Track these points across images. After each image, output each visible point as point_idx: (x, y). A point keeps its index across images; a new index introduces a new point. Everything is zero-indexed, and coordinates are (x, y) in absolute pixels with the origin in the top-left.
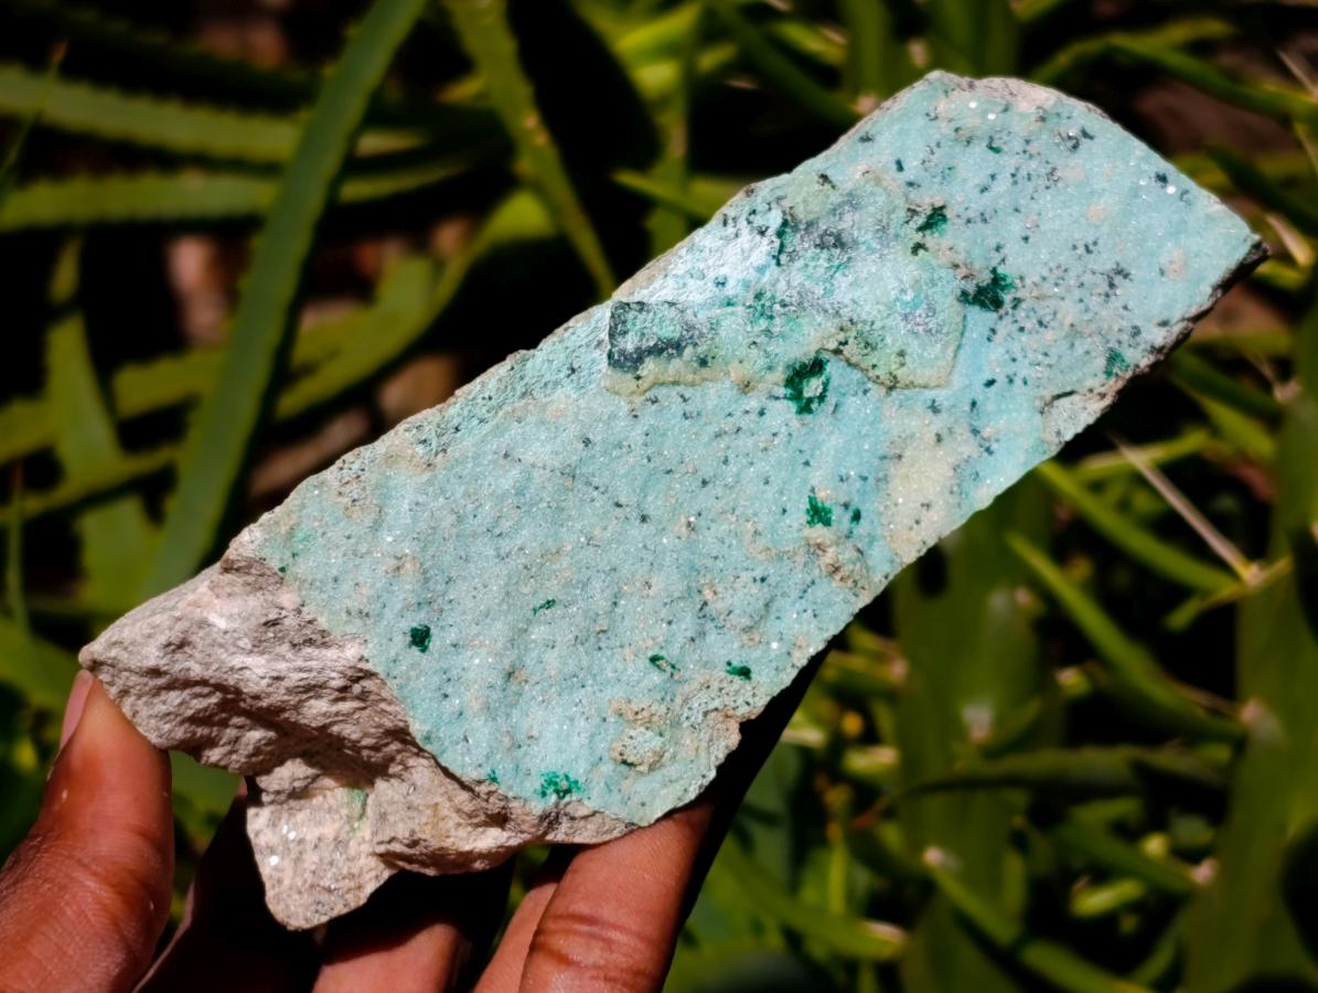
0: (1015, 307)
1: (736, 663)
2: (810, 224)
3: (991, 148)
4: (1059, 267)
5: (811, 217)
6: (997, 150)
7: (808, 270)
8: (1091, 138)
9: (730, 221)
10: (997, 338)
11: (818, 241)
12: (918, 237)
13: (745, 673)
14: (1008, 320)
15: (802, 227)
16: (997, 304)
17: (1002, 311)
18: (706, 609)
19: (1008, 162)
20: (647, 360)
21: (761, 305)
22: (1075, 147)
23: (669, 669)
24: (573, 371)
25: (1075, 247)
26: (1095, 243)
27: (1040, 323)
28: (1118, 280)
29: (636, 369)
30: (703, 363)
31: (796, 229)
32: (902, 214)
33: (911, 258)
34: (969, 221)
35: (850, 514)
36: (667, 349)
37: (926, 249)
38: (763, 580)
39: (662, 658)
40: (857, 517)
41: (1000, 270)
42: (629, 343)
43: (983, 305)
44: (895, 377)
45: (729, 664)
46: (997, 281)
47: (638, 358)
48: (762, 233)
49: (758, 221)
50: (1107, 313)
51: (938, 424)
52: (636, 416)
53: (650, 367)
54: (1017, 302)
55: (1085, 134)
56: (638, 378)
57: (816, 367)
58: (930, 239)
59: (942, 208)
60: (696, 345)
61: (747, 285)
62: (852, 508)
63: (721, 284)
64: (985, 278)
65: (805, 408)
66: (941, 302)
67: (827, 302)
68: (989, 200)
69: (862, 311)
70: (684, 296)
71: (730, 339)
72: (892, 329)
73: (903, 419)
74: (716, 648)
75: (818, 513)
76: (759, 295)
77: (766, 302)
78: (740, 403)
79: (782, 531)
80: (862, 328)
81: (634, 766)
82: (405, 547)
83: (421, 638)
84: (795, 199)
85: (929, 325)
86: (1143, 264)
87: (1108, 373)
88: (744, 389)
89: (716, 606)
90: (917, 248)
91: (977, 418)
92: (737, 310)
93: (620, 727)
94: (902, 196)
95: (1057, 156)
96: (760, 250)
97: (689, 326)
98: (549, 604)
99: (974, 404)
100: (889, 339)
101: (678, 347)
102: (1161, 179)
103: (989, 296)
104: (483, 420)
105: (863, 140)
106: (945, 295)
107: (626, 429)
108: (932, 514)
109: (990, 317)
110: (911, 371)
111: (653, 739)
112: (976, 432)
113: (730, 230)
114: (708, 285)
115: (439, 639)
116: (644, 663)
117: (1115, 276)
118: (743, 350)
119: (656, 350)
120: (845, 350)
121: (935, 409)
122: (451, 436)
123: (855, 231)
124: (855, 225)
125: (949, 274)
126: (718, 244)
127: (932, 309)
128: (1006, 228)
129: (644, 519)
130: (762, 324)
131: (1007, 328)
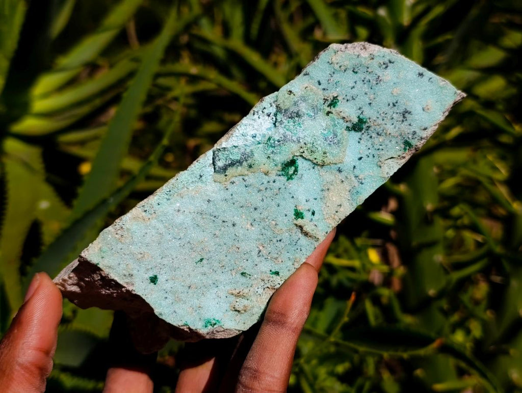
0: (367, 130)
1: (273, 271)
2: (286, 111)
3: (353, 71)
4: (383, 113)
5: (286, 107)
6: (356, 73)
7: (287, 128)
8: (393, 63)
9: (256, 113)
10: (362, 142)
11: (290, 116)
12: (328, 109)
13: (277, 273)
14: (365, 134)
15: (283, 111)
16: (360, 130)
17: (363, 132)
18: (260, 253)
19: (361, 75)
20: (229, 169)
22: (386, 67)
23: (248, 276)
24: (201, 176)
25: (389, 105)
26: (397, 102)
27: (378, 134)
28: (407, 115)
29: (225, 172)
30: (250, 166)
31: (281, 112)
32: (322, 102)
33: (327, 117)
34: (347, 100)
35: (310, 213)
36: (236, 164)
37: (332, 113)
38: (280, 241)
39: (245, 273)
40: (313, 214)
41: (361, 116)
42: (220, 164)
43: (355, 130)
44: (324, 161)
45: (271, 271)
46: (361, 121)
47: (225, 169)
48: (269, 116)
49: (266, 111)
50: (404, 127)
51: (341, 176)
52: (227, 189)
53: (230, 171)
54: (369, 127)
55: (390, 62)
56: (226, 176)
57: (292, 163)
58: (333, 110)
59: (337, 97)
60: (246, 161)
61: (264, 136)
62: (311, 211)
63: (254, 137)
64: (355, 120)
65: (290, 178)
66: (339, 132)
67: (294, 138)
68: (355, 91)
69: (309, 140)
70: (240, 143)
71: (259, 157)
72: (321, 145)
73: (328, 176)
74: (266, 267)
75: (298, 215)
76: (269, 139)
77: (272, 141)
78: (265, 179)
79: (286, 221)
80: (309, 145)
81: (239, 311)
82: (143, 249)
83: (154, 280)
84: (280, 102)
85: (335, 141)
86: (416, 108)
87: (405, 149)
88: (266, 174)
89: (264, 252)
90: (328, 113)
91: (357, 172)
92: (261, 146)
93: (233, 299)
94: (321, 94)
95: (379, 72)
96: (267, 123)
97: (243, 154)
98: (201, 260)
99: (354, 167)
100: (320, 148)
101: (240, 162)
102: (421, 75)
103: (358, 126)
104: (168, 199)
105: (305, 75)
106: (341, 131)
107: (224, 194)
108: (342, 209)
109: (358, 134)
110: (329, 159)
111: (245, 302)
112: (356, 177)
113: (256, 116)
114: (250, 138)
115: (161, 279)
116: (239, 276)
117: (405, 114)
118: (265, 160)
119: (232, 164)
120: (303, 155)
121: (340, 171)
122: (156, 207)
123: (304, 110)
124: (303, 108)
125: (341, 121)
126: (252, 122)
127: (335, 135)
128: (363, 100)
129: (234, 225)
130: (271, 149)
131: (365, 137)
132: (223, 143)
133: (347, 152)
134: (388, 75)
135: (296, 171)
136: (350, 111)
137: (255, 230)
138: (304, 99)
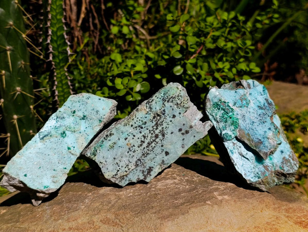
1: (64, 168)
2: (60, 117)
4: (91, 113)
6: (80, 102)
7: (61, 122)
8: (90, 97)
10: (86, 123)
11: (61, 119)
12: (73, 114)
13: (66, 168)
21: (56, 128)
22: (88, 99)
23: (56, 171)
24: (36, 141)
25: (92, 110)
26: (94, 109)
27: (90, 119)
28: (98, 112)
30: (51, 136)
31: (58, 118)
32: (71, 113)
34: (79, 111)
38: (65, 158)
40: (74, 147)
41: (84, 115)
42: (41, 137)
44: (75, 131)
46: (84, 116)
47: (43, 138)
48: (54, 120)
49: (53, 118)
50: (98, 116)
52: (45, 144)
53: (44, 138)
54: (87, 118)
56: (44, 140)
57: (64, 132)
58: (74, 114)
59: (75, 110)
60: (49, 134)
61: (54, 126)
63: (51, 127)
64: (83, 116)
65: (64, 137)
66: (78, 121)
67: (64, 125)
68: (80, 108)
69: (68, 125)
70: (47, 129)
71: (53, 132)
72: (72, 125)
73: (77, 135)
74: (62, 167)
75: (69, 148)
76: (55, 127)
77: (56, 127)
78: (57, 139)
79: (65, 151)
80: (68, 126)
81: (55, 182)
82: (21, 166)
83: (25, 175)
84: (57, 115)
85: (77, 124)
86: (100, 109)
87: (100, 123)
88: (56, 137)
89: (60, 162)
90: (73, 116)
91: (86, 132)
92: (53, 129)
93: (52, 178)
94: (70, 111)
95: (86, 101)
96: (54, 122)
97: (48, 132)
98: (40, 167)
99: (85, 131)
100: (72, 127)
101: (47, 135)
102: (100, 99)
103: (84, 118)
104: (26, 150)
105: (64, 106)
106: (78, 120)
107: (44, 146)
108: (83, 144)
109: (84, 121)
110: (76, 129)
111: (56, 179)
112: (86, 134)
113: (50, 120)
114: (49, 127)
115: (28, 175)
116: (53, 171)
117: (97, 112)
118: (55, 133)
119: (45, 136)
120: (67, 129)
121: (80, 133)
122: (23, 153)
123: (65, 116)
124: (65, 115)
125: (78, 117)
126: (49, 122)
127: (77, 122)
128: (83, 110)
129: (49, 155)
130: (57, 130)
131: (87, 121)
132: (41, 130)
133: (81, 127)
134: (89, 101)
135: (66, 134)
136: (80, 114)
137: (56, 156)
138: (65, 113)
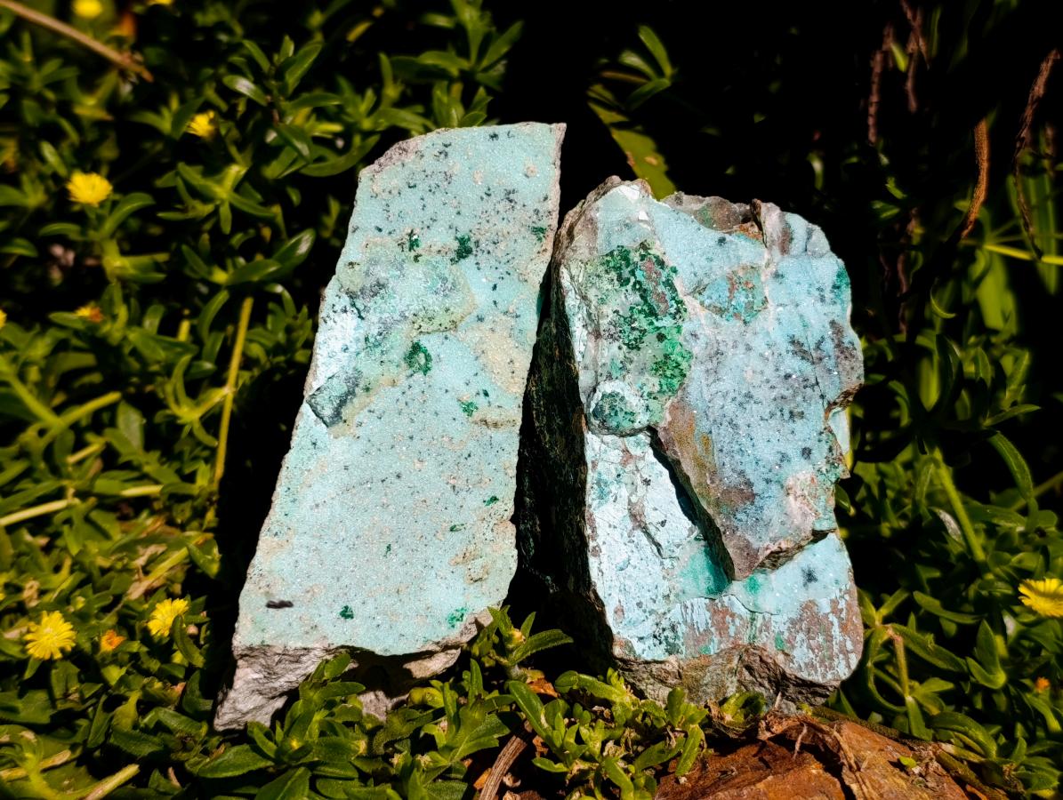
0: (478, 246)
1: (487, 499)
2: (362, 290)
3: (410, 187)
4: (482, 212)
5: (360, 287)
6: (415, 186)
7: (379, 312)
8: (450, 145)
9: (327, 319)
10: (482, 266)
11: (372, 294)
12: (413, 254)
13: (494, 499)
14: (480, 254)
15: (359, 293)
16: (469, 251)
17: (474, 252)
18: (456, 489)
19: (422, 186)
20: (342, 410)
21: (371, 344)
22: (446, 155)
23: (462, 527)
24: (314, 444)
25: (482, 198)
26: (489, 189)
27: (495, 243)
28: (511, 196)
29: (341, 418)
30: (367, 389)
31: (357, 297)
32: (399, 249)
33: (417, 264)
34: (428, 227)
35: (482, 395)
36: (347, 398)
37: (421, 255)
38: (469, 456)
39: (455, 526)
40: (486, 394)
41: (459, 236)
42: (328, 412)
43: (464, 257)
44: (453, 321)
45: (484, 501)
46: (462, 241)
47: (337, 414)
48: (345, 311)
49: (338, 308)
50: (519, 213)
51: (486, 326)
52: (358, 437)
53: (345, 412)
54: (477, 243)
55: (446, 146)
56: (345, 421)
57: (416, 348)
58: (419, 250)
59: (412, 231)
60: (357, 385)
61: (358, 340)
62: (481, 393)
63: (346, 350)
64: (456, 245)
65: (426, 370)
66: (446, 273)
67: (397, 317)
68: (430, 211)
69: (415, 307)
70: (334, 369)
71: (370, 369)
72: (434, 303)
73: (472, 335)
74: (474, 501)
75: (468, 409)
76: (367, 339)
77: (372, 340)
78: (397, 392)
79: (460, 428)
80: (421, 314)
81: (480, 579)
82: (308, 584)
83: (346, 614)
84: (347, 284)
85: (448, 287)
86: (516, 180)
87: (540, 239)
88: (394, 383)
89: (460, 484)
90: (416, 258)
91: (502, 307)
92: (363, 354)
93: (462, 569)
94: (391, 243)
95: (442, 166)
96: (350, 320)
97: (347, 380)
98: (389, 548)
99: (495, 302)
100: (437, 308)
101: (351, 393)
102: (494, 136)
103: (464, 251)
104: (294, 501)
105: (354, 231)
106: (446, 268)
107: (358, 447)
108: (517, 365)
109: (470, 260)
110: (457, 312)
111: (479, 562)
112: (506, 313)
113: (330, 323)
114: (342, 355)
115: (355, 606)
116: (449, 534)
117: (509, 196)
118: (379, 370)
119: (343, 403)
120: (422, 329)
121: (481, 319)
122: (285, 520)
123: (383, 275)
124: (381, 273)
125: (439, 257)
126: (330, 333)
127: (445, 280)
128: (447, 215)
129: (399, 476)
130: (378, 350)
131: (482, 257)
132: (313, 382)
133: (474, 290)
134: (456, 163)
135: (428, 358)
136: (440, 238)
137: (430, 465)
138: (374, 262)
